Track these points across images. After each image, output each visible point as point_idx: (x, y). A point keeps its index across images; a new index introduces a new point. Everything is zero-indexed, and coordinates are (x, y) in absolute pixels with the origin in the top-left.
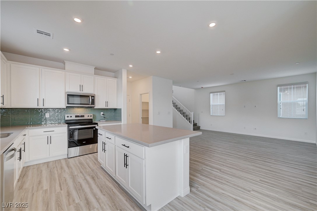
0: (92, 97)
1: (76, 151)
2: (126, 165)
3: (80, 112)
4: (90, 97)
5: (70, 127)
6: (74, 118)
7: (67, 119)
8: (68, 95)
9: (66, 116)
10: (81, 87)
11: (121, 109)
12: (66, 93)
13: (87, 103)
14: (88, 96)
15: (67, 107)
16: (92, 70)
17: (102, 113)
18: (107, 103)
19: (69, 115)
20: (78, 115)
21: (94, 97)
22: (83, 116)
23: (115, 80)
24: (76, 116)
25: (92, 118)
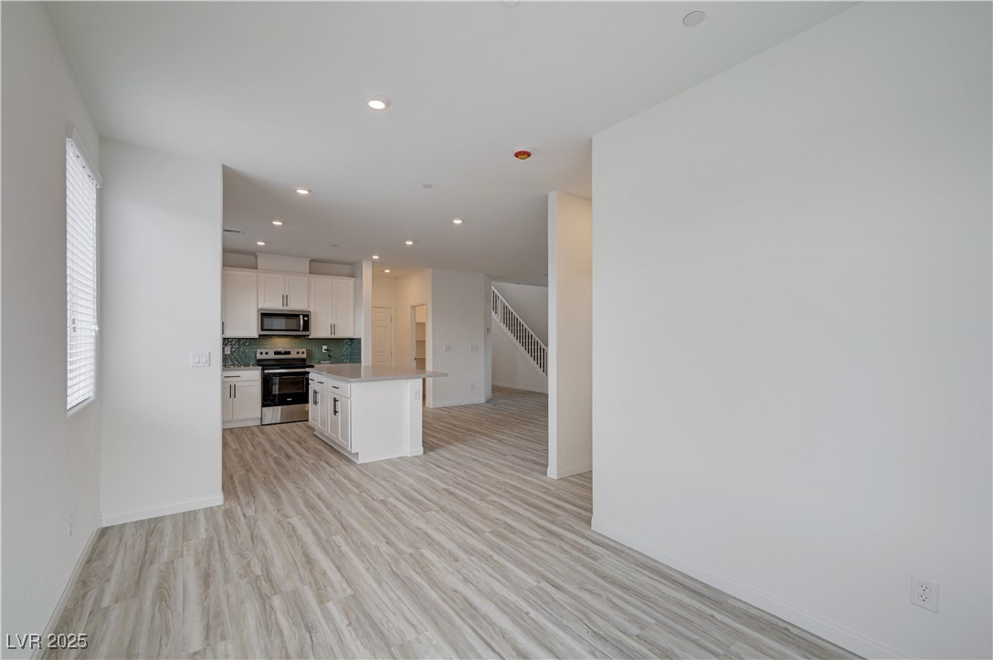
0: (304, 316)
1: (274, 413)
2: (335, 412)
3: (282, 344)
4: (301, 317)
5: (266, 371)
6: (271, 356)
7: (259, 357)
8: (263, 315)
9: (259, 351)
10: (285, 298)
11: (360, 339)
12: (259, 310)
13: (295, 328)
14: (298, 316)
15: (260, 336)
16: (306, 266)
17: (325, 347)
18: (333, 327)
19: (264, 351)
20: (280, 350)
21: (307, 316)
22: (289, 353)
23: (351, 281)
24: (276, 353)
25: (304, 356)
